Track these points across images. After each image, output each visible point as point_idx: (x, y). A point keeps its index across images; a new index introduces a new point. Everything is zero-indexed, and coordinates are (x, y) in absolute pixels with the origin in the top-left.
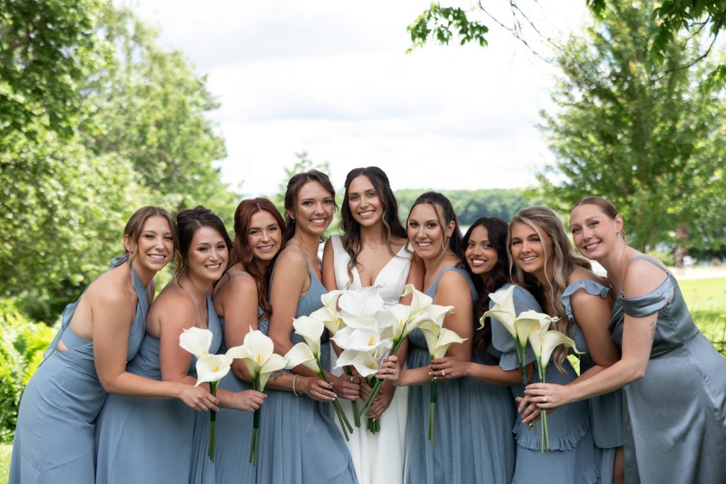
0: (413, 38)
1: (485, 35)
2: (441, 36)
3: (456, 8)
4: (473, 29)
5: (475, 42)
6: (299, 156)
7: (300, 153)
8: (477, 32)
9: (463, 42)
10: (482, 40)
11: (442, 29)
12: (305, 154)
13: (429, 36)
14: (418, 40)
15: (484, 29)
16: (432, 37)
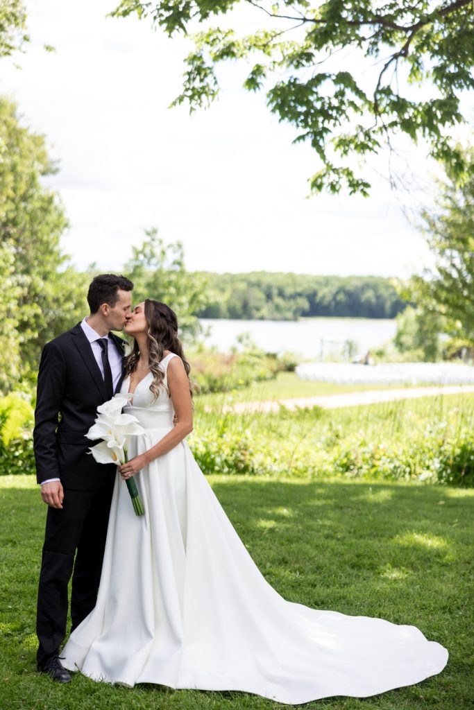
0: (312, 189)
1: (366, 190)
2: (333, 187)
3: (345, 167)
4: (358, 185)
5: (358, 194)
6: (148, 234)
7: (149, 229)
8: (361, 187)
9: (351, 193)
10: (365, 193)
11: (335, 183)
12: (155, 231)
13: (324, 188)
14: (315, 189)
15: (367, 185)
16: (326, 189)
